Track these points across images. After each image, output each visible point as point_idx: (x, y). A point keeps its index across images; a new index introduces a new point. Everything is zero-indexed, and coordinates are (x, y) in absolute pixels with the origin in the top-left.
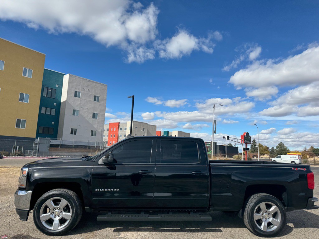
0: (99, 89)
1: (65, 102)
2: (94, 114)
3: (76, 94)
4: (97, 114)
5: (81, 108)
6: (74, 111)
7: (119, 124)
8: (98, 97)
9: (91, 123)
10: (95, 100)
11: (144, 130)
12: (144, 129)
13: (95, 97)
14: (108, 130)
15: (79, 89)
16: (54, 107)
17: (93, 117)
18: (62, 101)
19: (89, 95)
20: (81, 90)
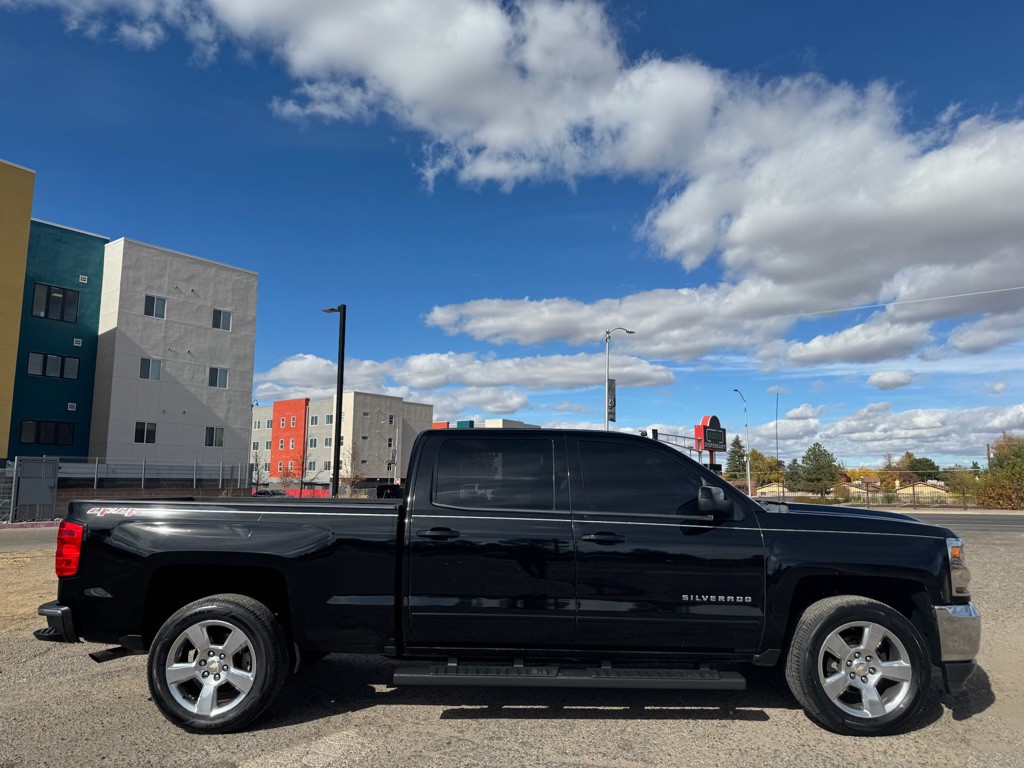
0: (230, 287)
1: (112, 333)
2: (213, 372)
3: (151, 306)
4: (225, 371)
5: (171, 354)
6: (145, 363)
7: (307, 404)
8: (228, 314)
9: (205, 402)
10: (216, 324)
11: (391, 422)
12: (391, 417)
13: (217, 314)
14: (270, 424)
15: (160, 289)
16: (74, 352)
17: (213, 382)
18: (102, 330)
19: (195, 307)
20: (169, 293)
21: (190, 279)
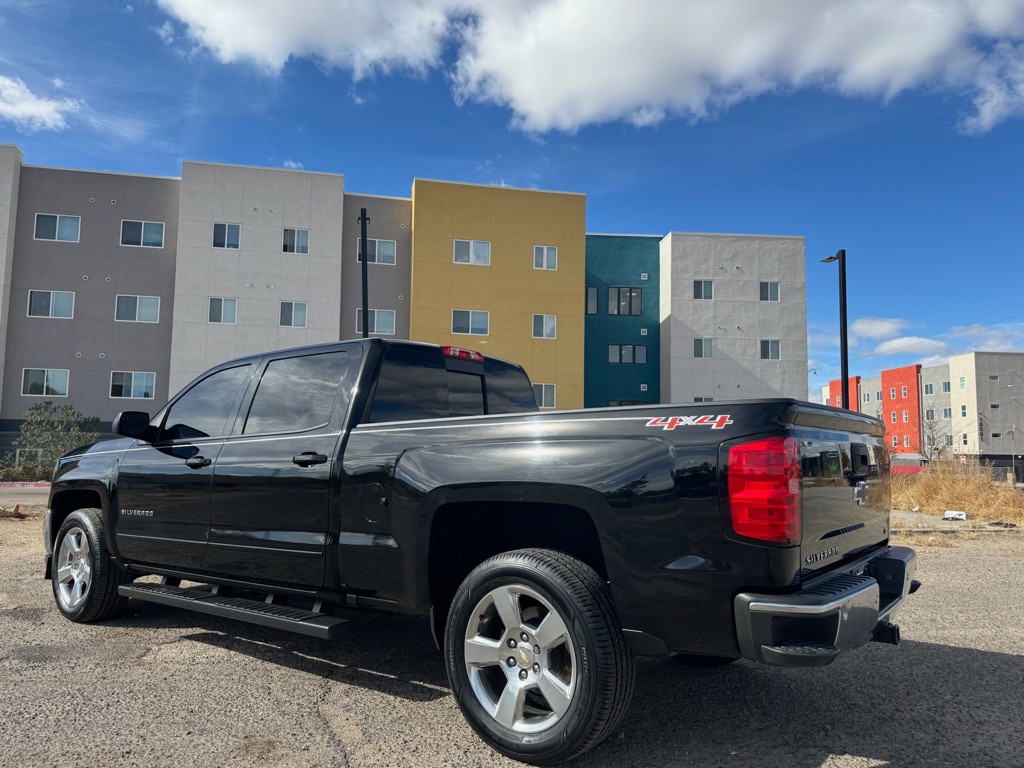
0: (776, 257)
1: (668, 320)
2: (765, 344)
3: (700, 289)
4: (776, 343)
5: (721, 332)
6: (698, 343)
7: (919, 372)
8: (775, 285)
9: (758, 375)
10: (764, 297)
13: (763, 286)
16: (641, 341)
17: (765, 354)
18: (662, 318)
19: (742, 283)
20: (715, 274)
21: (733, 258)
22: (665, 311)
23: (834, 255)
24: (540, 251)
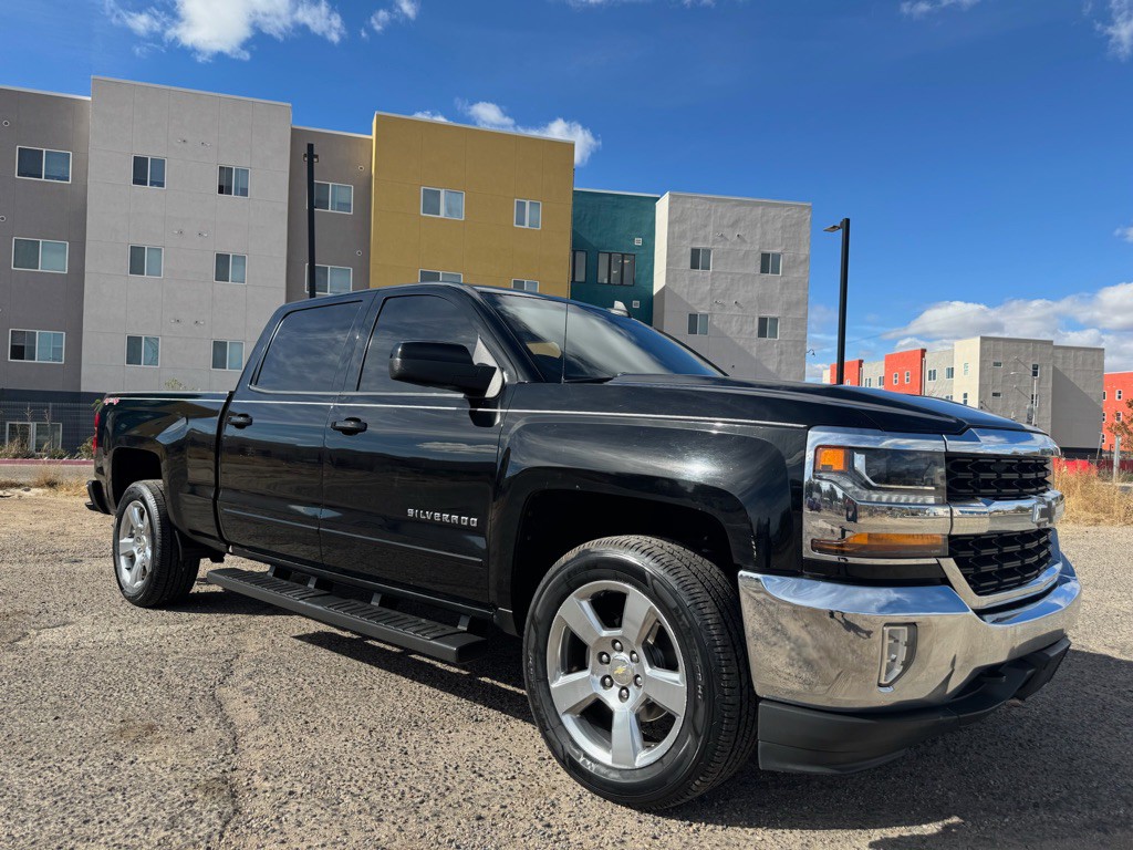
0: (779, 225)
1: (662, 291)
2: (763, 321)
3: (697, 259)
4: (775, 320)
5: (717, 307)
6: (693, 318)
7: (923, 356)
8: (777, 257)
9: (754, 355)
10: (764, 269)
11: (1035, 374)
12: (1035, 368)
13: (765, 257)
15: (705, 239)
17: (762, 333)
18: (656, 291)
19: (742, 253)
20: (714, 242)
21: (734, 224)
22: (659, 282)
23: (839, 225)
24: (521, 206)
